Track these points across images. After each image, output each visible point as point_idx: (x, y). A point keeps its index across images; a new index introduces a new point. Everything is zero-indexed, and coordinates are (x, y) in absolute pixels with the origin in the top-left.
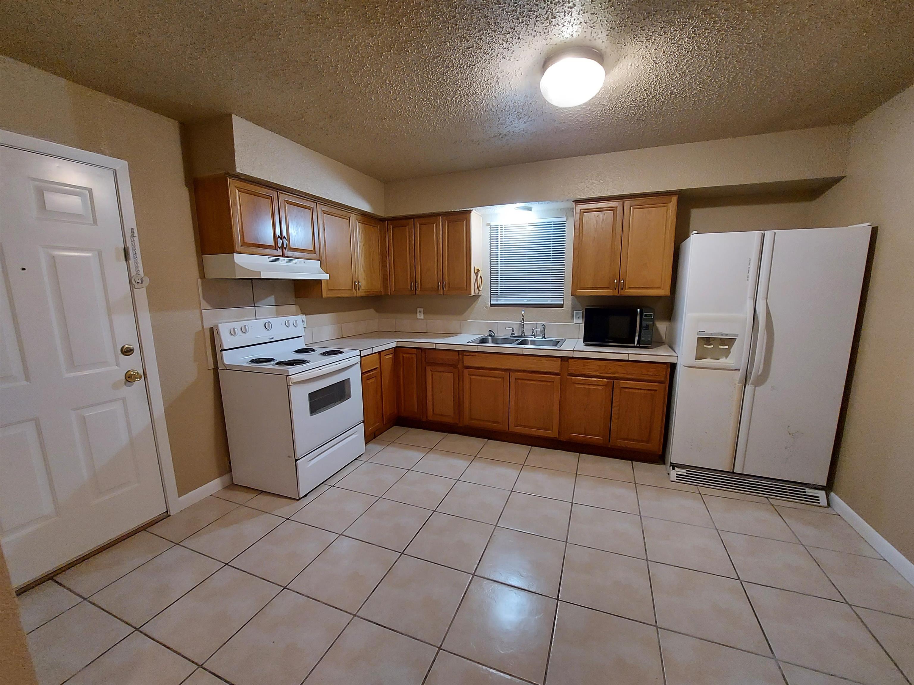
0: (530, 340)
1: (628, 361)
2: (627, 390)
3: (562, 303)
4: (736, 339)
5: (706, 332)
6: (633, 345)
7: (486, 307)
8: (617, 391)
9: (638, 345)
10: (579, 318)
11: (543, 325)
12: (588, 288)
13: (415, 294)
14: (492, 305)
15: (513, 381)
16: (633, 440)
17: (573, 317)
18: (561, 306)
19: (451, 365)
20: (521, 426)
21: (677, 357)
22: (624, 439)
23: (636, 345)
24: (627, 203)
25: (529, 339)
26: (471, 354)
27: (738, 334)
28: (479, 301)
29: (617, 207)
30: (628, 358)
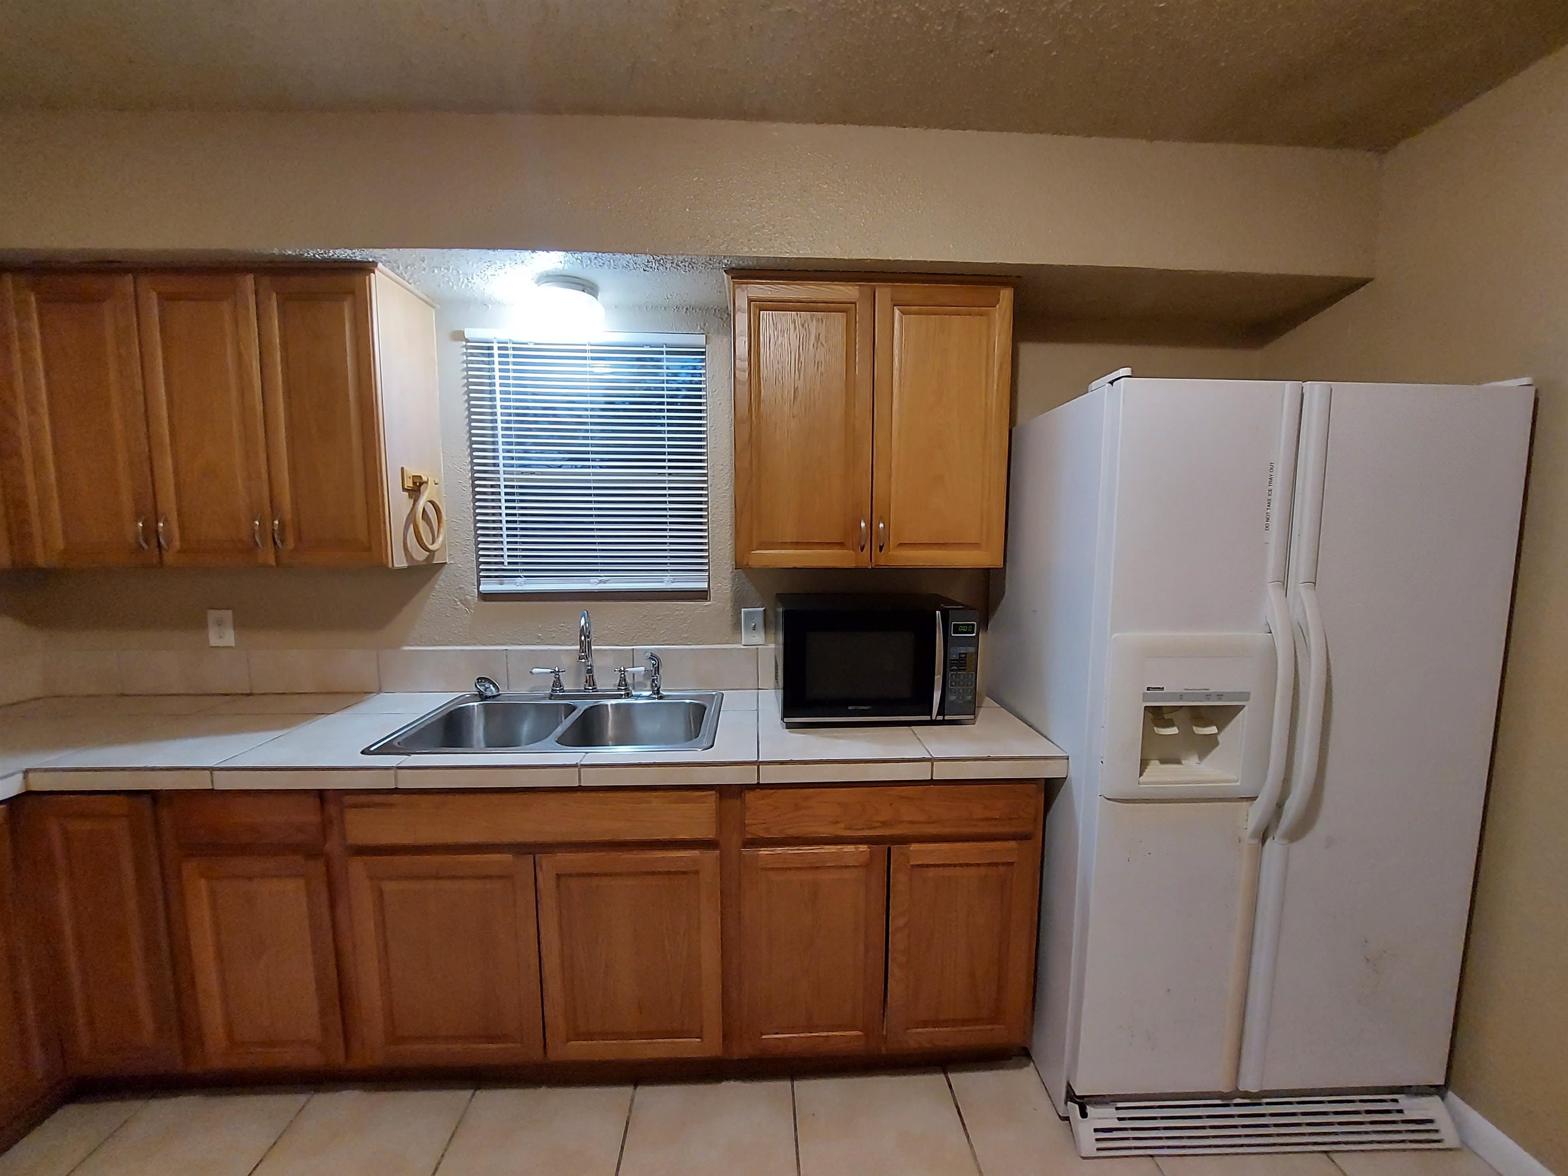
0: (611, 705)
1: (932, 782)
2: (931, 873)
3: (705, 585)
4: (1244, 706)
5: (1165, 691)
6: (928, 718)
7: (465, 602)
8: (900, 880)
9: (940, 718)
10: (754, 628)
11: (653, 657)
12: (783, 545)
13: (155, 560)
14: (486, 597)
15: (547, 883)
16: (954, 1022)
17: (737, 626)
18: (702, 595)
19: (294, 849)
20: (589, 1036)
21: (1068, 759)
22: (925, 1024)
23: (934, 718)
24: (884, 293)
25: (610, 702)
26: (377, 799)
27: (1249, 693)
28: (439, 582)
29: (855, 303)
30: (932, 776)
